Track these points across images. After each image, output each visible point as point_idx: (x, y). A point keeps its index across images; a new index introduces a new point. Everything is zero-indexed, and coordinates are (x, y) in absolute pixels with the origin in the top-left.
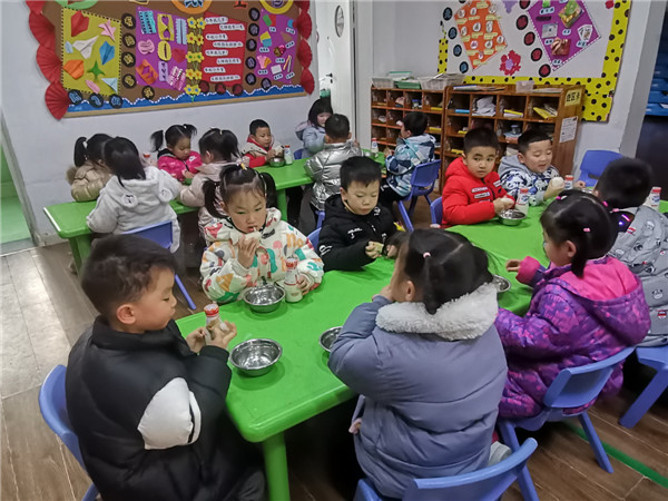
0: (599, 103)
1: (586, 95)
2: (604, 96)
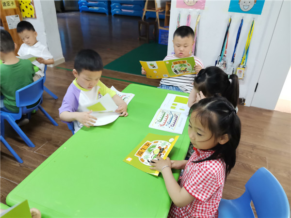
1: (22, 3)
2: (30, 4)
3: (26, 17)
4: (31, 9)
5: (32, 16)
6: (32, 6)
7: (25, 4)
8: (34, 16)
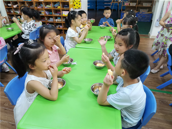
0: (78, 4)
1: (74, 2)
2: (79, 2)
3: (75, 8)
4: (80, 4)
5: (79, 8)
6: (80, 3)
7: (77, 2)
8: (80, 8)
